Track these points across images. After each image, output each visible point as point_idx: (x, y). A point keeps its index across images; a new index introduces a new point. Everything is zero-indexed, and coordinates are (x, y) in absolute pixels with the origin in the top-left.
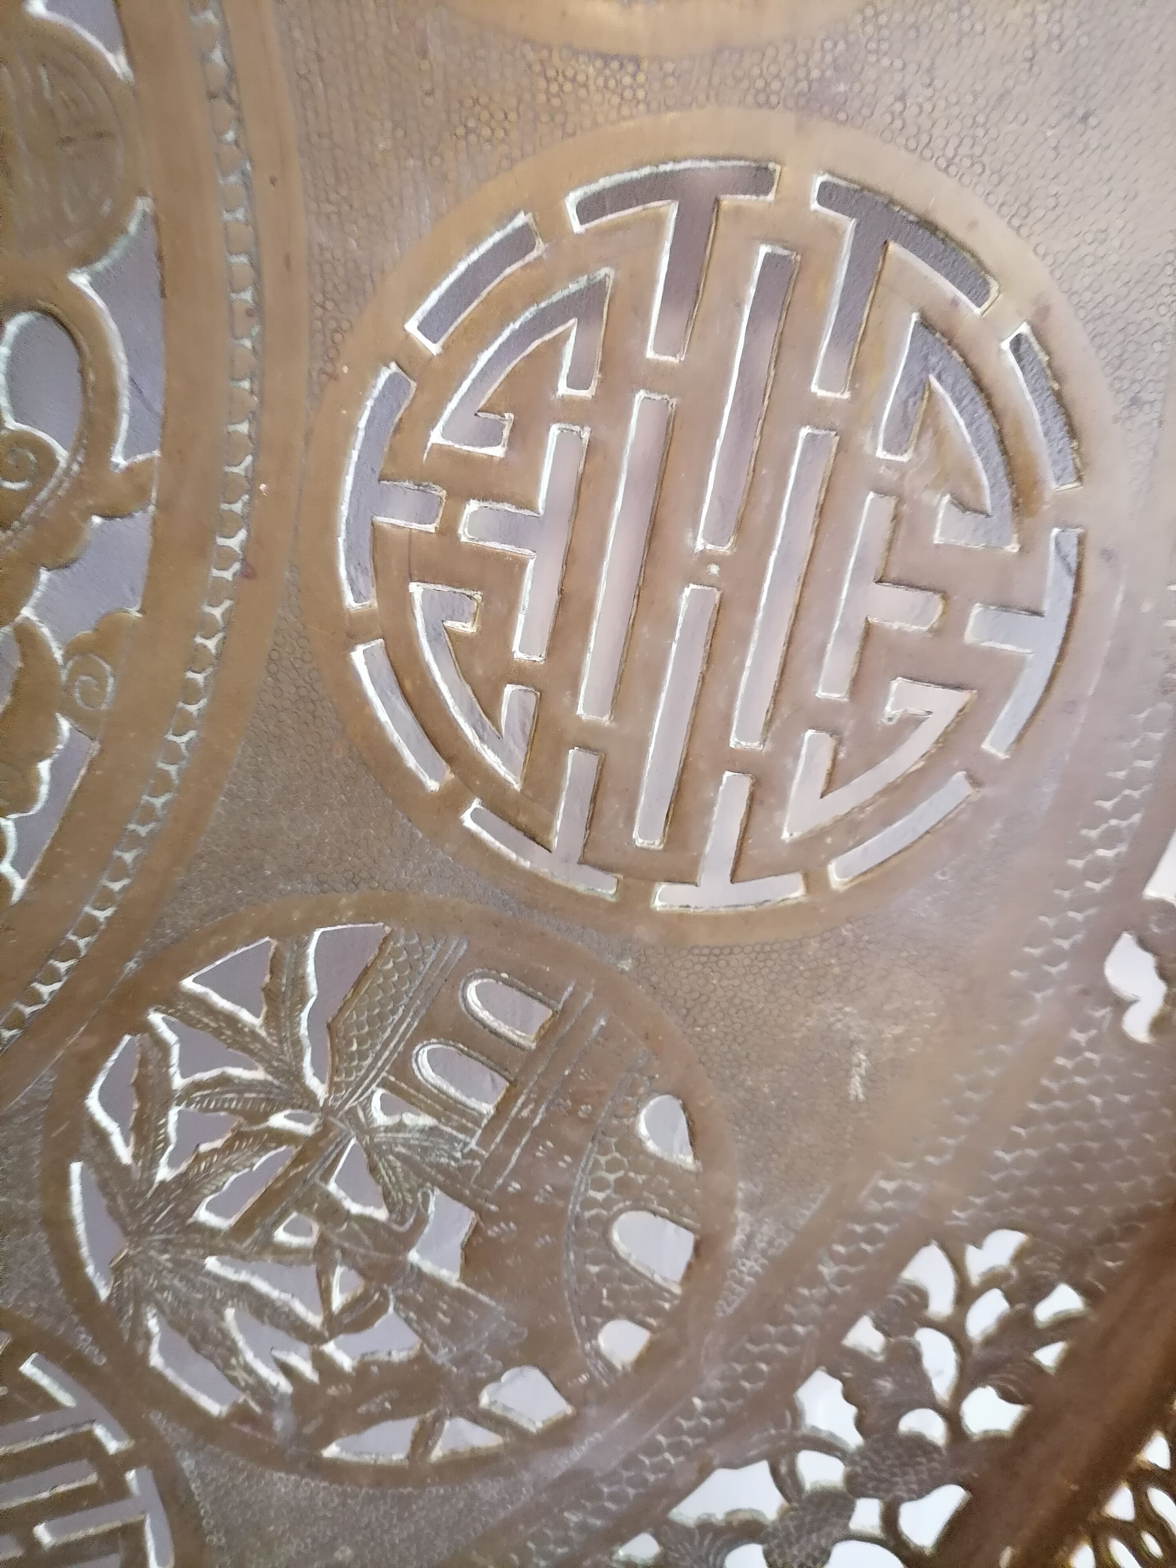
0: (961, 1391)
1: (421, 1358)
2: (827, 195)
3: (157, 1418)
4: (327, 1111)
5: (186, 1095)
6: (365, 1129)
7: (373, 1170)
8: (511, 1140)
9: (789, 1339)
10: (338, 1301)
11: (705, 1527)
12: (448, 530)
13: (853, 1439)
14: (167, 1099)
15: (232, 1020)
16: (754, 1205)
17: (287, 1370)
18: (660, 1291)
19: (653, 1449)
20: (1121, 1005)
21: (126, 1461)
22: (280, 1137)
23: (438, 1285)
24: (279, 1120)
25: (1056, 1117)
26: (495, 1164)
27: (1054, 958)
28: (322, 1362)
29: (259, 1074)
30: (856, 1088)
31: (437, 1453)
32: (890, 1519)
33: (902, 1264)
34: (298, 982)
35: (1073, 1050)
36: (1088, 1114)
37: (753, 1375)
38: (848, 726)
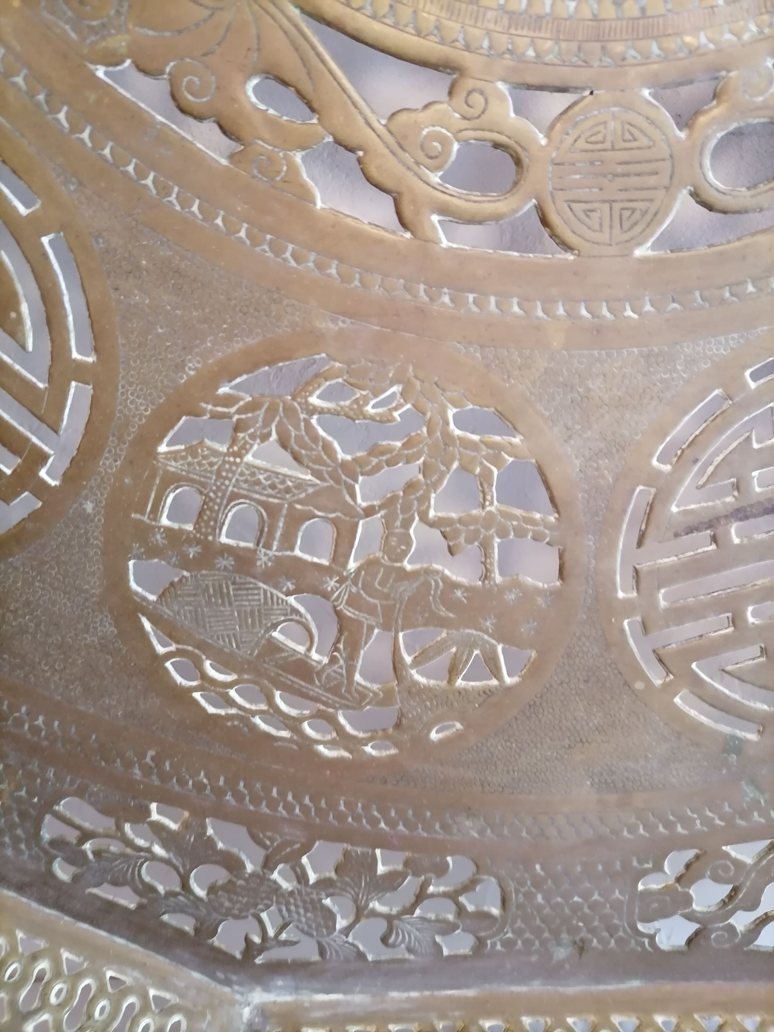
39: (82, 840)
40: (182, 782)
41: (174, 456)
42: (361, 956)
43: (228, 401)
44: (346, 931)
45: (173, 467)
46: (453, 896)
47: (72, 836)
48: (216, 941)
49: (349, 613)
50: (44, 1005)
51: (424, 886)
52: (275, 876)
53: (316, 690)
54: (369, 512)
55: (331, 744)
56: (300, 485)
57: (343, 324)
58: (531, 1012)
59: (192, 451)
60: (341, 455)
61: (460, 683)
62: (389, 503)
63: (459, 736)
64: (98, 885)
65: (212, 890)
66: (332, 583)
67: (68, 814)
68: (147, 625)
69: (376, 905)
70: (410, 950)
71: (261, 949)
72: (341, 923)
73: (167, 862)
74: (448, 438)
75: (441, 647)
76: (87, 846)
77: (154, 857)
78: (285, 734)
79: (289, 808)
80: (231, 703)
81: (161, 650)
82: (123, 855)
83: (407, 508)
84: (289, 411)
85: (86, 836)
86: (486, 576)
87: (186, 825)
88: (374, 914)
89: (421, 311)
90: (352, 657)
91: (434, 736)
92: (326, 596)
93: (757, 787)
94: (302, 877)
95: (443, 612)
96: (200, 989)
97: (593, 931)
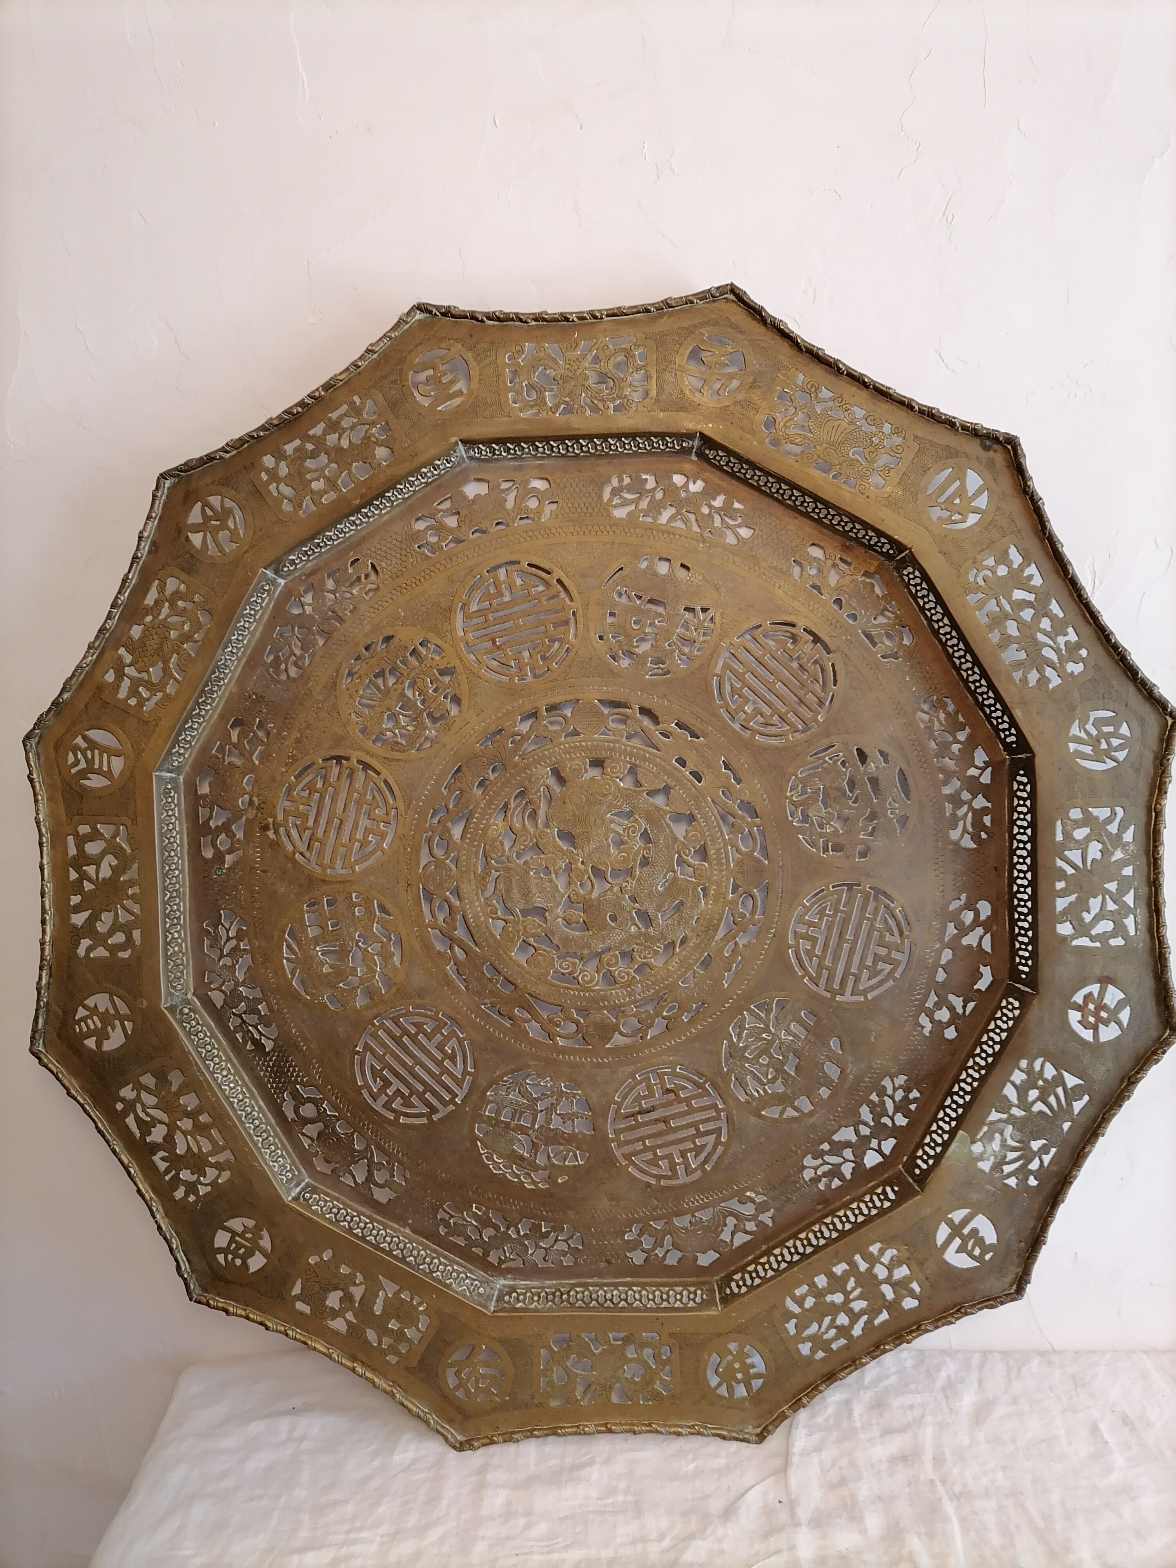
0: (894, 1114)
1: (784, 1092)
2: (870, 888)
3: (730, 1100)
4: (773, 1034)
5: (748, 1029)
6: (780, 1039)
7: (780, 1048)
8: (807, 1044)
9: (859, 1095)
10: (770, 1077)
11: (840, 1142)
12: (807, 932)
13: (872, 1124)
14: (745, 1029)
15: (759, 1015)
16: (852, 1063)
17: (758, 1092)
18: (833, 1081)
19: (830, 1120)
20: (923, 1027)
21: (722, 1110)
22: (764, 1039)
23: (790, 1075)
24: (764, 1035)
25: (911, 1050)
26: (803, 1049)
27: (910, 1016)
28: (765, 1091)
29: (762, 1026)
30: (873, 1039)
31: (784, 1116)
32: (879, 1145)
33: (882, 1080)
34: (772, 1008)
35: (914, 1036)
36: (918, 1050)
37: (851, 1103)
38: (872, 969)
39: (450, 1219)
40: (484, 1197)
41: (491, 1095)
42: (537, 1264)
43: (506, 1081)
44: (532, 1255)
45: (491, 1098)
46: (566, 1241)
47: (447, 1217)
48: (489, 1259)
49: (535, 1141)
50: (438, 1270)
51: (557, 1237)
52: (510, 1232)
53: (525, 1165)
54: (541, 1111)
55: (529, 1184)
56: (523, 1104)
57: (536, 1063)
58: (592, 1286)
59: (496, 1094)
60: (534, 1096)
61: (567, 1163)
62: (546, 1109)
63: (567, 1181)
64: (453, 1236)
65: (489, 1238)
66: (531, 1132)
67: (447, 1209)
68: (479, 1144)
69: (541, 1244)
70: (552, 1263)
71: (504, 1262)
72: (530, 1252)
73: (476, 1227)
74: (562, 1091)
75: (562, 1151)
76: (451, 1221)
77: (472, 1225)
78: (516, 1180)
79: (516, 1207)
80: (501, 1169)
81: (482, 1152)
82: (463, 1225)
83: (551, 1110)
84: (522, 1084)
85: (451, 1216)
86: (573, 1130)
87: (484, 1213)
88: (542, 1248)
89: (555, 1059)
90: (536, 1155)
91: (559, 1181)
92: (529, 1135)
93: (657, 1200)
94: (518, 1233)
95: (562, 1141)
96: (483, 1277)
97: (612, 1256)
